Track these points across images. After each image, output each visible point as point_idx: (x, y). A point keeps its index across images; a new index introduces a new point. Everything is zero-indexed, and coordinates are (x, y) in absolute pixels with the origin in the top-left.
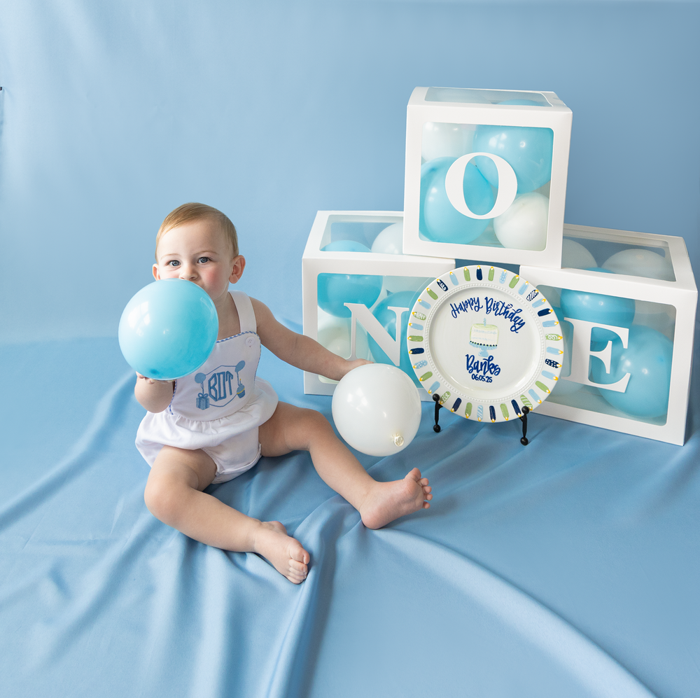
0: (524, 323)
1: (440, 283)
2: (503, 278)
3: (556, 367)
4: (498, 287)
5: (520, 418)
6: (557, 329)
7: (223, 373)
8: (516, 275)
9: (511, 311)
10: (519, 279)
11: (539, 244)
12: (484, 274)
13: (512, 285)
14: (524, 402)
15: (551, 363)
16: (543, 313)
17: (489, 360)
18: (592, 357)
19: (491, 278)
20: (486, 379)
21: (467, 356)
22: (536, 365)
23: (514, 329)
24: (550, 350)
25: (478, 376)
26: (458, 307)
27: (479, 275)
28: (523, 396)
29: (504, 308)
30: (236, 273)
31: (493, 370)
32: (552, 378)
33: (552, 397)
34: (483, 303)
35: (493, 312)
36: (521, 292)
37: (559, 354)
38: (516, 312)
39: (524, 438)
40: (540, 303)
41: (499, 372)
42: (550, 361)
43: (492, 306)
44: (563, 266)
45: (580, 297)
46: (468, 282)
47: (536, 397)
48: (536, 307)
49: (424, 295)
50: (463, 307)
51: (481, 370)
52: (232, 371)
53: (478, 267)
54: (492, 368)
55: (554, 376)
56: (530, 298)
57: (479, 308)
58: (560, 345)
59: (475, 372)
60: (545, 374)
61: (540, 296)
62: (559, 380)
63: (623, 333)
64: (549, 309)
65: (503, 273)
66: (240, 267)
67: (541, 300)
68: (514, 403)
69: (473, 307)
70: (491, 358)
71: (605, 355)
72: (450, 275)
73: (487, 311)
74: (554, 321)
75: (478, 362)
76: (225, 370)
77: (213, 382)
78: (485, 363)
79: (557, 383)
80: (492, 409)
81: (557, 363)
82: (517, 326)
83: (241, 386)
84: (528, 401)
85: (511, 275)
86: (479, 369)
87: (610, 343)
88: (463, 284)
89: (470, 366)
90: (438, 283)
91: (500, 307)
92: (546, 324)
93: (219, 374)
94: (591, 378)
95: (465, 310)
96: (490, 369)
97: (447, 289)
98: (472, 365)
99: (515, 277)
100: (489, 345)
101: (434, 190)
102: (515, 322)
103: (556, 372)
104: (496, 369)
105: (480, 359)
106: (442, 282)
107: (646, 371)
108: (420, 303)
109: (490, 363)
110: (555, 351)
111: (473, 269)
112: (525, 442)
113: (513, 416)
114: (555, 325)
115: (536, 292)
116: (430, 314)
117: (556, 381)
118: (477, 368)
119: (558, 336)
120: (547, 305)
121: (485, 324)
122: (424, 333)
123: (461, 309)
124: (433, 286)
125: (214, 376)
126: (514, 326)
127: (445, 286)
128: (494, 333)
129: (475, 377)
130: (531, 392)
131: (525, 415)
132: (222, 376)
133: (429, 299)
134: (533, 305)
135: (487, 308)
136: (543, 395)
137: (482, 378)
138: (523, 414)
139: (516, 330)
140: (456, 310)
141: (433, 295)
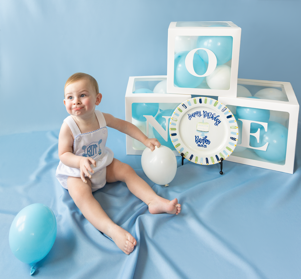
0: (220, 122)
1: (183, 105)
2: (211, 102)
3: (235, 140)
4: (209, 106)
5: (219, 163)
6: (235, 124)
7: (93, 145)
8: (217, 101)
9: (214, 116)
10: (218, 102)
11: (227, 87)
12: (203, 101)
13: (215, 105)
14: (221, 156)
15: (233, 139)
16: (229, 117)
17: (205, 138)
18: (251, 136)
19: (206, 102)
20: (204, 146)
21: (196, 136)
22: (226, 139)
23: (216, 124)
24: (232, 133)
25: (200, 145)
26: (191, 115)
27: (200, 101)
28: (220, 153)
29: (211, 115)
30: (98, 101)
31: (207, 142)
32: (233, 145)
33: (234, 154)
34: (202, 113)
35: (207, 117)
36: (219, 108)
37: (236, 135)
38: (217, 117)
39: (221, 171)
40: (227, 112)
41: (210, 143)
42: (232, 138)
43: (206, 115)
44: (238, 96)
45: (245, 110)
46: (196, 104)
47: (226, 154)
48: (226, 114)
49: (176, 111)
50: (193, 115)
51: (202, 142)
52: (97, 144)
53: (200, 98)
54: (207, 141)
55: (234, 144)
56: (223, 110)
57: (200, 115)
58: (237, 131)
59: (199, 143)
60: (230, 143)
61: (228, 110)
62: (236, 146)
63: (265, 125)
64: (231, 115)
65: (211, 100)
66: (100, 98)
67: (228, 111)
68: (217, 156)
69: (198, 115)
70: (206, 137)
71: (257, 135)
72: (188, 102)
73: (204, 117)
74: (234, 120)
75: (200, 139)
76: (94, 144)
77: (89, 149)
78: (204, 139)
79: (236, 147)
80: (207, 159)
81: (235, 139)
82: (218, 123)
83: (100, 150)
84: (223, 156)
85: (214, 101)
86: (201, 142)
87: (259, 129)
88: (194, 105)
89: (197, 141)
90: (182, 105)
91: (210, 115)
92: (230, 122)
93: (92, 146)
94: (250, 145)
95: (194, 116)
96: (205, 142)
97: (186, 108)
98: (198, 140)
99: (216, 102)
100: (205, 131)
101: (180, 65)
102: (217, 121)
103: (235, 143)
104: (208, 142)
105: (201, 137)
106: (184, 105)
107: (275, 141)
108: (175, 114)
109: (206, 139)
110: (234, 133)
111: (198, 99)
112: (222, 173)
113: (216, 162)
114: (234, 122)
115: (226, 108)
116: (179, 118)
117: (235, 147)
118: (200, 141)
119: (236, 127)
120: (231, 114)
121: (203, 122)
122: (177, 127)
123: (193, 116)
124: (180, 106)
125: (90, 146)
126: (216, 123)
127: (186, 106)
128: (207, 126)
129: (199, 145)
130: (224, 151)
131: (222, 161)
132: (93, 146)
133: (179, 112)
134: (224, 113)
135: (204, 115)
136: (230, 153)
137: (202, 146)
138: (220, 161)
139: (217, 125)
140: (190, 117)
141: (180, 110)
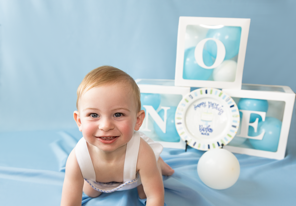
0: (224, 111)
2: (216, 93)
3: (236, 128)
4: (214, 97)
12: (208, 92)
13: (220, 95)
14: (222, 142)
16: (232, 106)
19: (211, 93)
20: (207, 134)
21: (200, 125)
22: (228, 127)
23: (220, 114)
24: (234, 121)
26: (197, 105)
27: (206, 92)
28: (221, 140)
29: (216, 106)
30: (138, 123)
34: (207, 104)
36: (223, 98)
38: (221, 107)
40: (230, 102)
43: (212, 105)
46: (202, 95)
49: (183, 101)
50: (199, 106)
51: (206, 131)
53: (206, 88)
57: (206, 106)
59: (202, 132)
61: (231, 99)
63: (263, 115)
64: (234, 105)
66: (141, 119)
68: (218, 143)
69: (203, 105)
70: (209, 126)
72: (194, 93)
73: (209, 107)
75: (204, 128)
78: (207, 128)
80: (209, 146)
84: (224, 142)
85: (220, 91)
88: (200, 96)
89: (201, 129)
90: (189, 96)
92: (233, 111)
97: (193, 98)
102: (220, 111)
103: (236, 130)
104: (211, 130)
105: (205, 126)
106: (191, 95)
111: (204, 90)
115: (229, 98)
116: (185, 108)
118: (203, 130)
121: (208, 112)
122: (182, 116)
124: (187, 96)
126: (219, 113)
128: (211, 116)
129: (202, 134)
130: (226, 139)
131: (222, 147)
133: (185, 103)
134: (228, 103)
137: (205, 134)
140: (195, 107)
141: (187, 101)
